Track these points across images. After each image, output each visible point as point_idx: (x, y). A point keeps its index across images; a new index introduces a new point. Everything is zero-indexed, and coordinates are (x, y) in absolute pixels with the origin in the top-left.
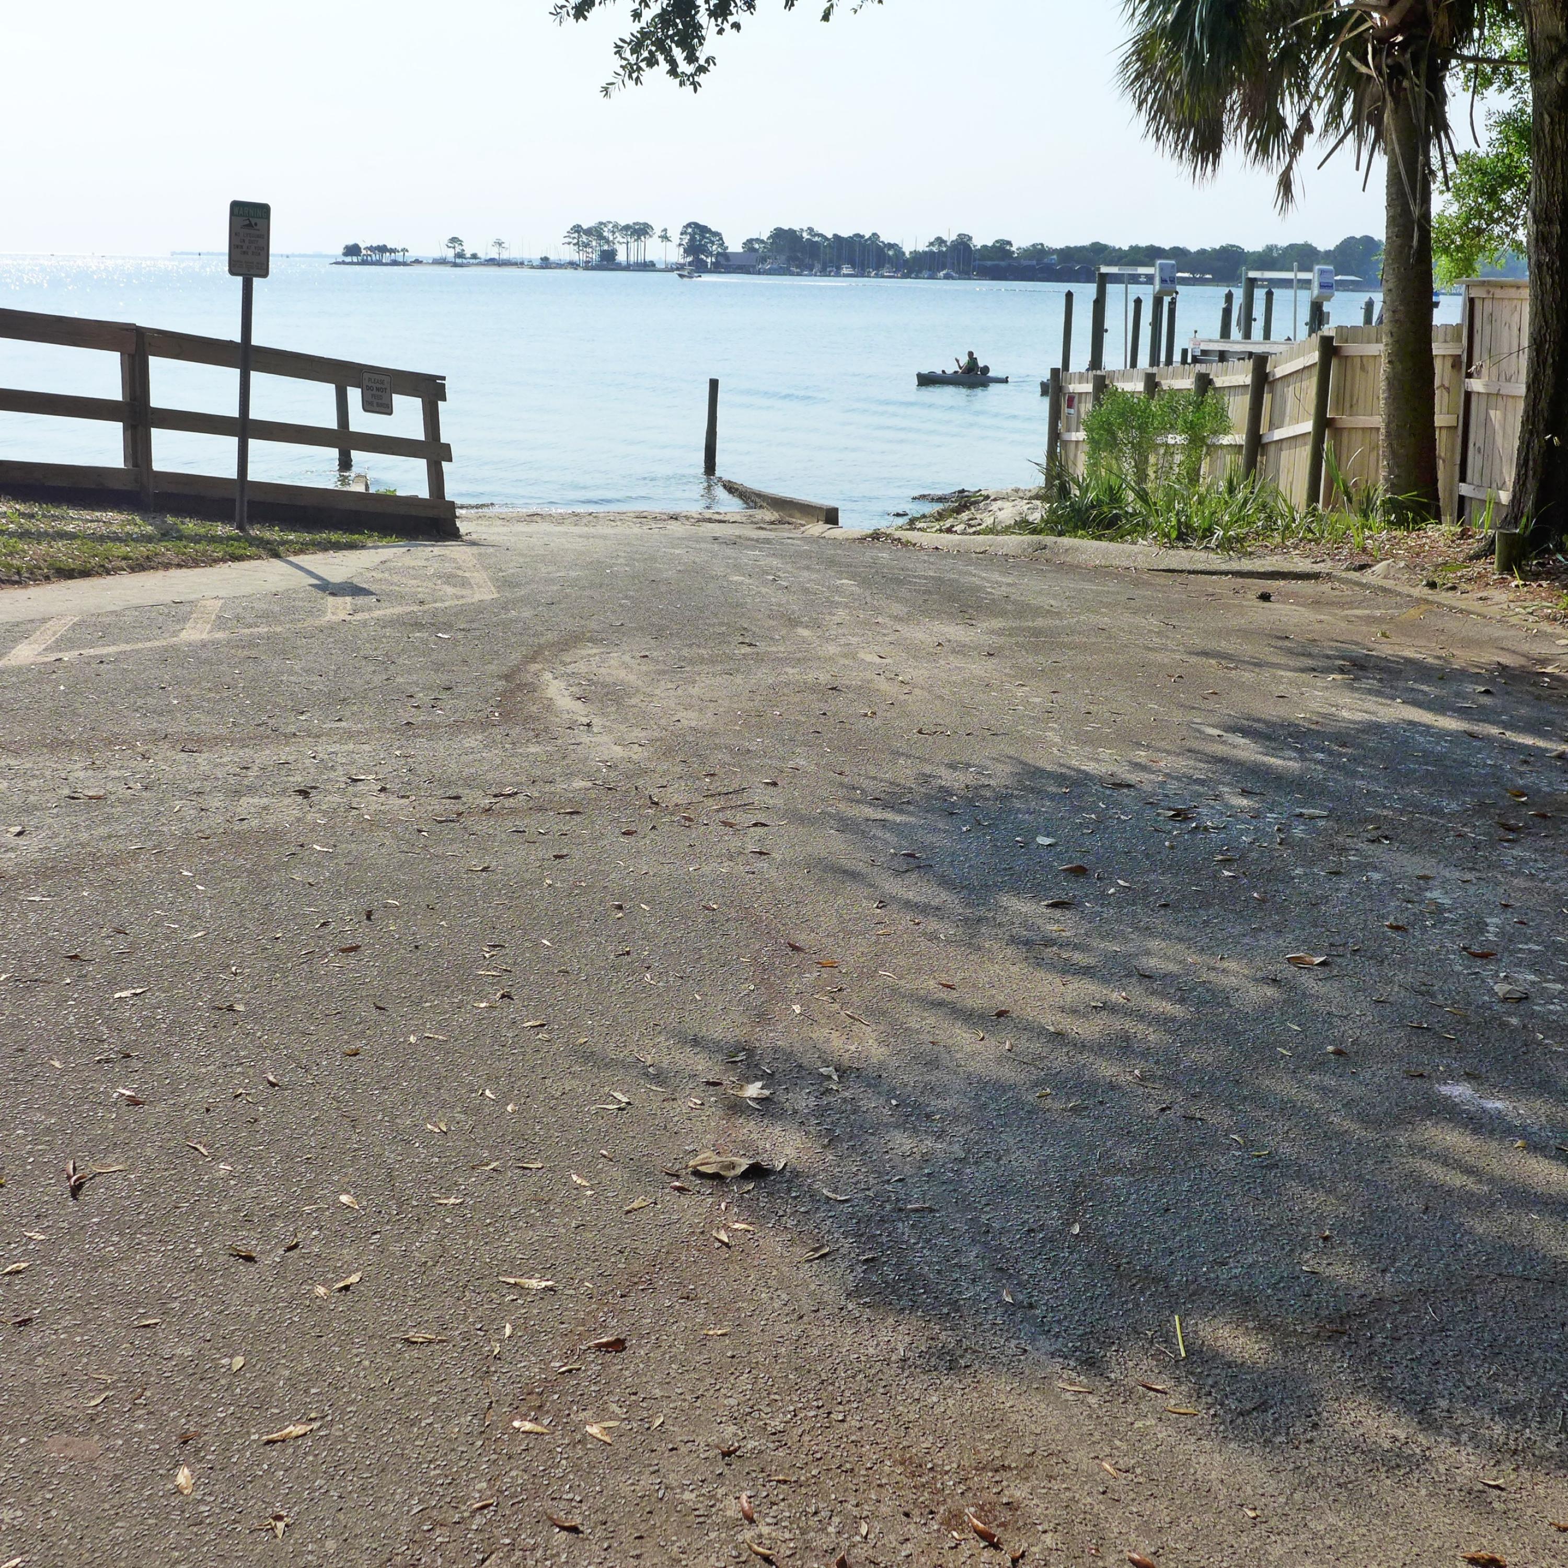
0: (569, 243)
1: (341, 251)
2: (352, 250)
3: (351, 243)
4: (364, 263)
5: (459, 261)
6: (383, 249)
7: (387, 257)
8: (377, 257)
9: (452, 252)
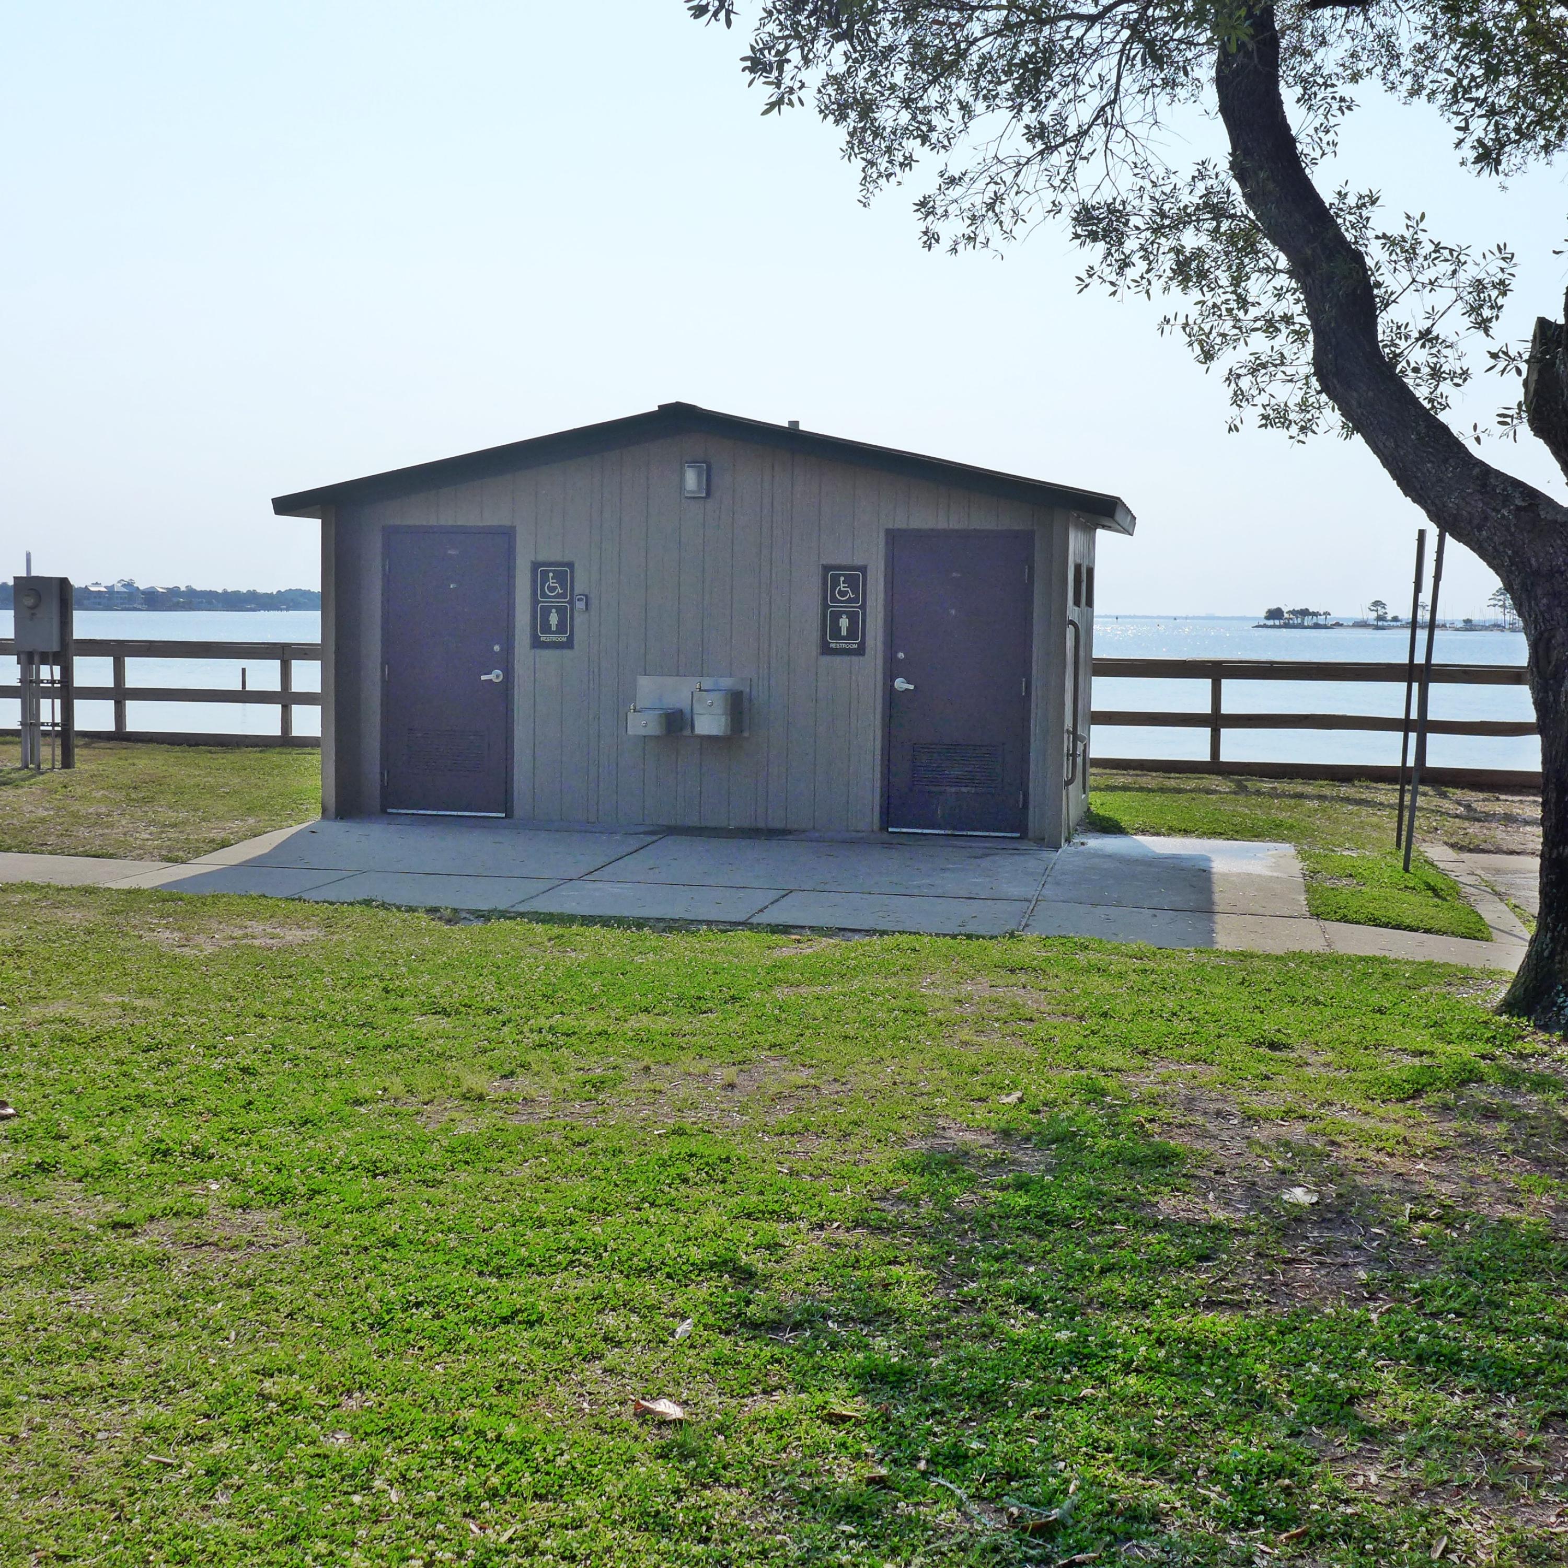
0: (1494, 605)
1: (1263, 614)
2: (1274, 614)
3: (1274, 606)
4: (1287, 626)
5: (1380, 623)
6: (1305, 613)
7: (1308, 621)
8: (1299, 621)
9: (1374, 615)
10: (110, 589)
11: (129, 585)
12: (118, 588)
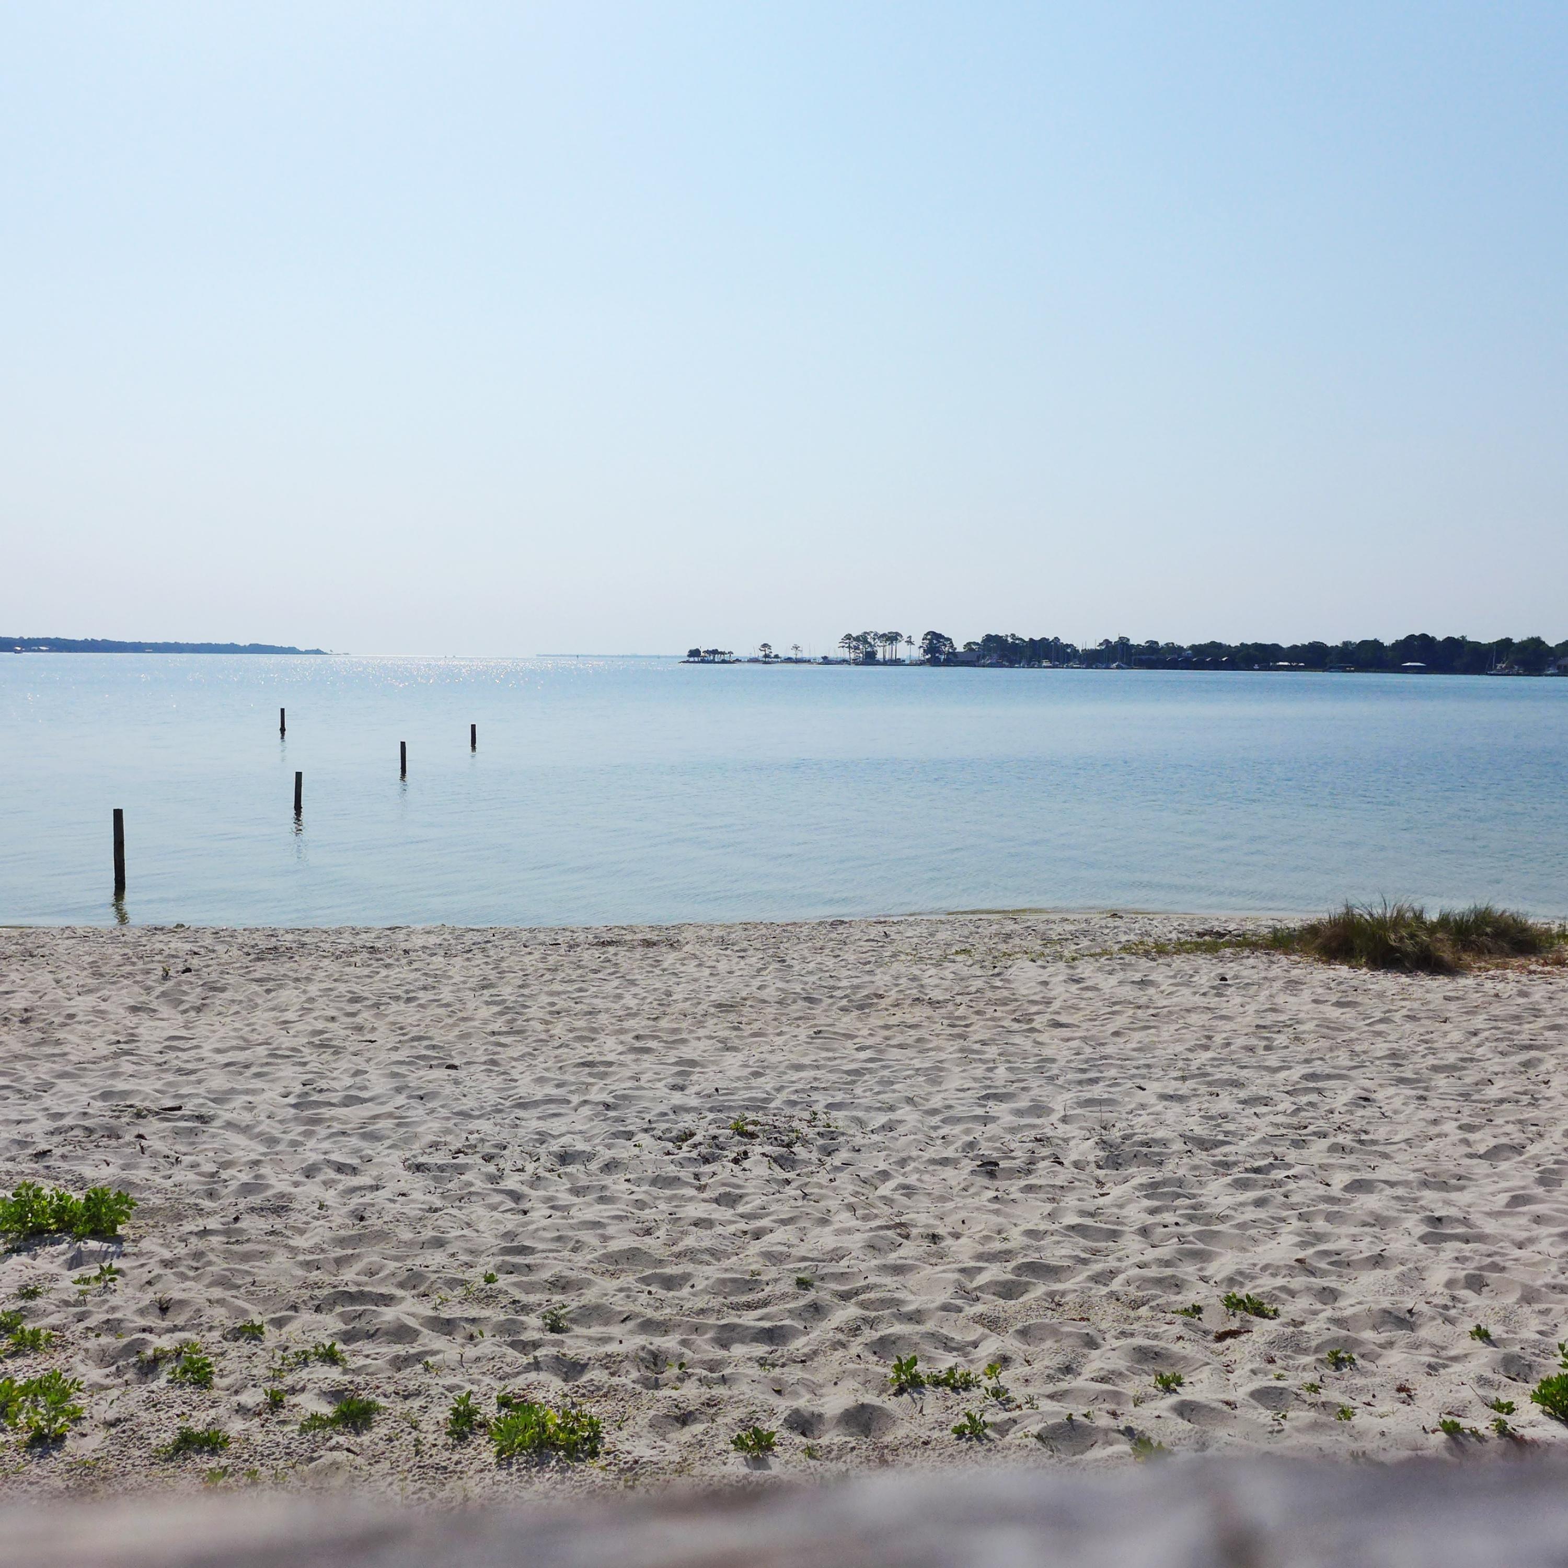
2: (694, 653)
3: (694, 648)
4: (703, 662)
5: (767, 660)
6: (715, 652)
7: (718, 658)
8: (712, 658)
9: (763, 653)
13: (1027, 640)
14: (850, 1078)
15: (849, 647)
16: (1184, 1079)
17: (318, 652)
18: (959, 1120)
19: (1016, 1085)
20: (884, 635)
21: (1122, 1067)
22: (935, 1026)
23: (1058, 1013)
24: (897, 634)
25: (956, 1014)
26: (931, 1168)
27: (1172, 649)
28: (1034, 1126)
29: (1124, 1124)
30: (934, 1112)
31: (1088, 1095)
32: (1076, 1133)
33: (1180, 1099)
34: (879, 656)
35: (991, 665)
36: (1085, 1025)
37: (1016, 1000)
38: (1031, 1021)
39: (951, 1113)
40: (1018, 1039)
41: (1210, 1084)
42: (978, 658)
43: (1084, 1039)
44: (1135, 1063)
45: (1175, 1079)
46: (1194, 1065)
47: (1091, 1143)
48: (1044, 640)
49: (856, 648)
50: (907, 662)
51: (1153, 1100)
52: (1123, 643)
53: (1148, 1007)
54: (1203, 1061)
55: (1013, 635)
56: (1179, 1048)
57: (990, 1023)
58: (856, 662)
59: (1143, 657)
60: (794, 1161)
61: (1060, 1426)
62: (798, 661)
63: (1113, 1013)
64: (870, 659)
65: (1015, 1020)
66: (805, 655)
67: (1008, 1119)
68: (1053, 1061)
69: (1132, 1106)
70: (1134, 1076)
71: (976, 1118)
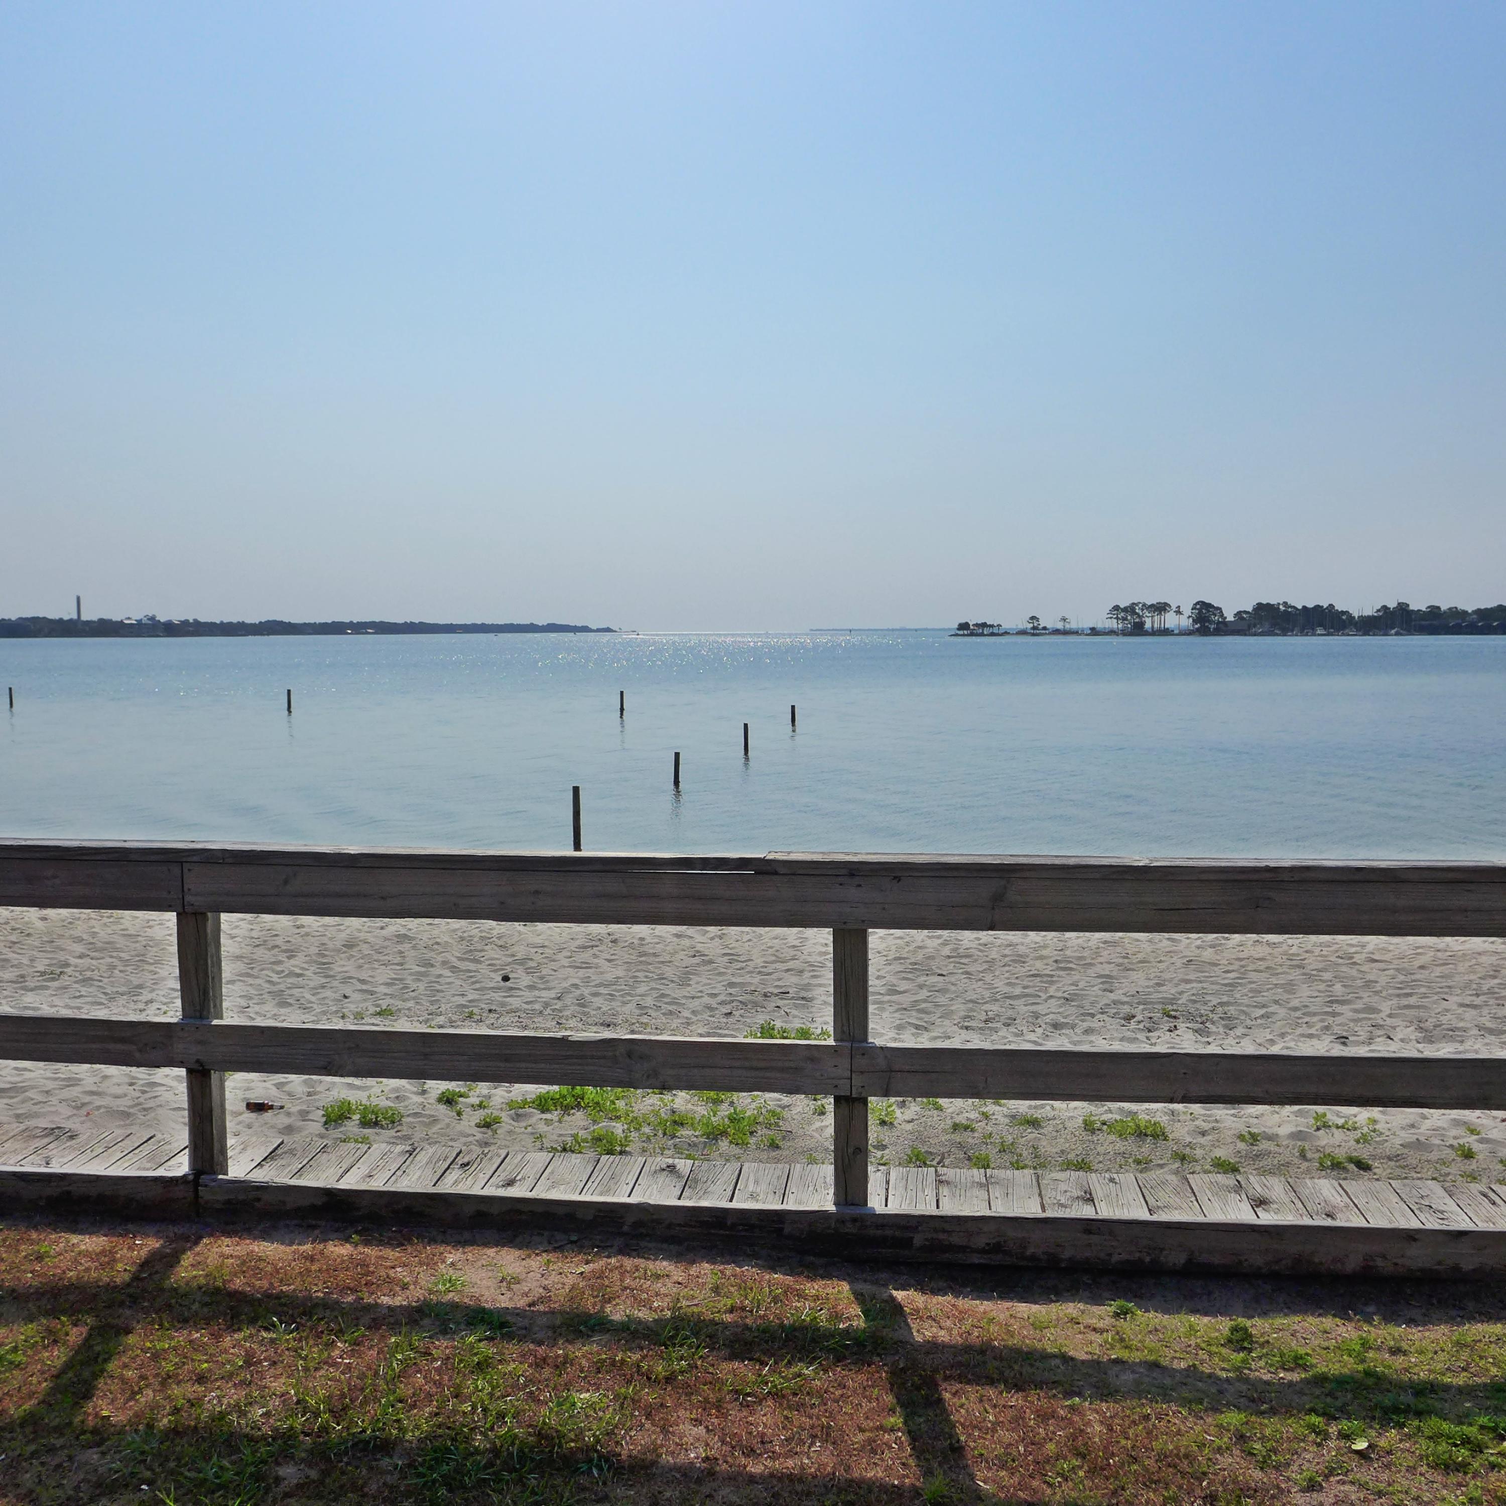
2: (964, 626)
3: (964, 621)
4: (972, 634)
5: (1035, 632)
6: (984, 625)
7: (987, 631)
8: (981, 631)
9: (1031, 625)
10: (139, 622)
11: (153, 618)
12: (145, 621)
13: (1300, 607)
14: (1228, 989)
15: (1117, 618)
16: (1478, 995)
17: (608, 630)
18: (1315, 1014)
19: (1351, 995)
20: (1152, 606)
21: (1429, 987)
22: (1276, 960)
23: (1373, 953)
24: (1166, 604)
25: (1291, 952)
26: (1302, 1039)
27: (1455, 613)
28: (1370, 1019)
29: (1435, 1020)
30: (1296, 1009)
31: (1406, 1003)
32: (1400, 1023)
33: (1475, 1007)
34: (1148, 625)
35: (1262, 634)
36: (1396, 962)
37: (1336, 943)
38: (1353, 958)
39: (1308, 1010)
40: (1344, 969)
41: (1497, 999)
42: (1249, 627)
43: (1397, 970)
44: (1439, 985)
45: (1471, 995)
46: (1485, 988)
47: (1412, 1028)
48: (1318, 608)
49: (1124, 619)
50: (1176, 632)
51: (1455, 1007)
52: (1403, 608)
53: (1446, 951)
54: (1492, 984)
55: (1285, 604)
56: (1472, 977)
57: (1319, 958)
58: (1124, 633)
59: (1423, 623)
60: (1208, 1032)
61: (1412, 1143)
62: (1066, 633)
63: (1417, 954)
64: (1138, 629)
65: (1337, 957)
66: (1073, 625)
67: (1350, 1014)
68: (1376, 982)
69: (1440, 1010)
70: (1439, 993)
71: (1327, 1013)
